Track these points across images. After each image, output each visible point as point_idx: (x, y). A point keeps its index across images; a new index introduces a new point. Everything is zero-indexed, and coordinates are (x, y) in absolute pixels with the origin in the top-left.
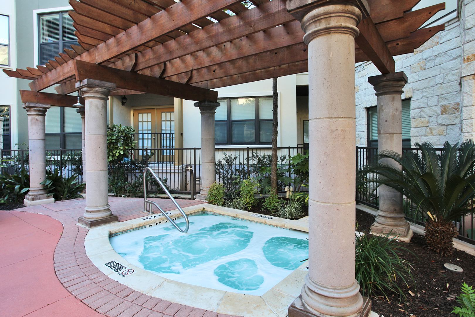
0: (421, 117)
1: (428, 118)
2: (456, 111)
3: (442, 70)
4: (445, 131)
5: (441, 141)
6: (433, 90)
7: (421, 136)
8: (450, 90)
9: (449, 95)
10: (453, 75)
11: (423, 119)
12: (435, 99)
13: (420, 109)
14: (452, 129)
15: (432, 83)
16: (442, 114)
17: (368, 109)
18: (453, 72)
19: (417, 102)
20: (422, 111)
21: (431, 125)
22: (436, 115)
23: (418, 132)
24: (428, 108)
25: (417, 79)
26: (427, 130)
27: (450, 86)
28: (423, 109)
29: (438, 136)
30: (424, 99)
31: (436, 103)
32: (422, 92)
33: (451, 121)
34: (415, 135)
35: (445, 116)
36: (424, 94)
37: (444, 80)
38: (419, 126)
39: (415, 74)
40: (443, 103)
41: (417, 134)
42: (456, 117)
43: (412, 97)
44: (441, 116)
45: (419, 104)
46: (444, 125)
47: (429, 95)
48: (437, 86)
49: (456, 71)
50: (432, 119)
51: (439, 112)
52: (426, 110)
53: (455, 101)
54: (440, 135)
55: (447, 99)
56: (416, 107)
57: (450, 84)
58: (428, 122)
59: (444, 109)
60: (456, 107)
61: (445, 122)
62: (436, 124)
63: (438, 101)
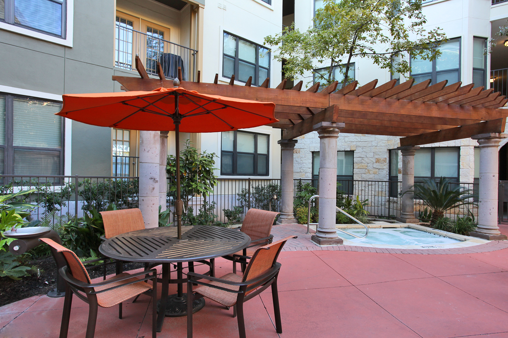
0: (362, 163)
1: (367, 164)
2: (384, 162)
3: (376, 139)
4: (378, 172)
5: (375, 177)
6: (371, 149)
7: (362, 174)
8: (381, 150)
9: (380, 153)
10: (383, 143)
11: (363, 164)
12: (372, 154)
13: (361, 158)
14: (382, 171)
15: (370, 145)
16: (376, 163)
17: (313, 153)
18: (383, 141)
19: (359, 154)
20: (363, 159)
21: (369, 168)
22: (372, 163)
23: (359, 171)
24: (366, 158)
25: (360, 141)
26: (366, 171)
27: (381, 148)
28: (363, 158)
29: (374, 175)
30: (364, 153)
31: (372, 156)
32: (363, 149)
33: (382, 167)
34: (357, 173)
35: (377, 164)
36: (365, 150)
37: (377, 144)
38: (360, 168)
39: (357, 137)
40: (377, 157)
41: (359, 173)
42: (385, 165)
43: (355, 150)
44: (375, 164)
45: (360, 155)
46: (377, 168)
47: (367, 151)
48: (373, 147)
49: (385, 141)
50: (369, 165)
51: (374, 161)
52: (366, 159)
53: (384, 157)
54: (375, 174)
55: (379, 155)
56: (358, 157)
57: (381, 147)
58: (367, 166)
59: (378, 160)
60: (385, 160)
61: (378, 167)
62: (372, 168)
63: (374, 155)
